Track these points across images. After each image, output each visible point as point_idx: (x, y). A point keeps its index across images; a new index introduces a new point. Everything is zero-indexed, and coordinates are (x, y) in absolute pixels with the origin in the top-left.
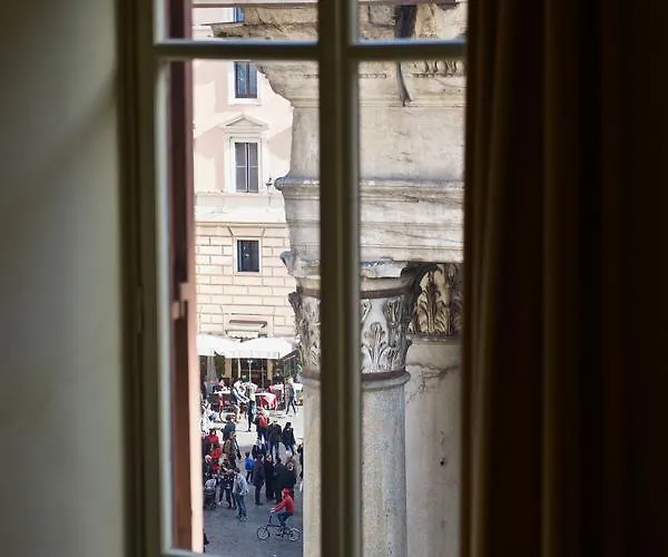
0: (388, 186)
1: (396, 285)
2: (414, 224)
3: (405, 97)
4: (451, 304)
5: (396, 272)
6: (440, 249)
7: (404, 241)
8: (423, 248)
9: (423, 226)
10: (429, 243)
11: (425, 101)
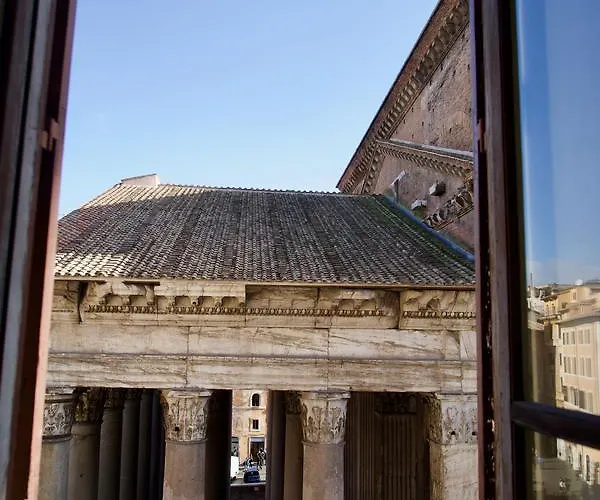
0: (70, 356)
1: (70, 397)
2: (80, 372)
3: (80, 321)
4: (89, 409)
5: (71, 392)
6: (90, 382)
7: (75, 378)
8: (83, 381)
9: (84, 372)
10: (86, 379)
11: (88, 322)
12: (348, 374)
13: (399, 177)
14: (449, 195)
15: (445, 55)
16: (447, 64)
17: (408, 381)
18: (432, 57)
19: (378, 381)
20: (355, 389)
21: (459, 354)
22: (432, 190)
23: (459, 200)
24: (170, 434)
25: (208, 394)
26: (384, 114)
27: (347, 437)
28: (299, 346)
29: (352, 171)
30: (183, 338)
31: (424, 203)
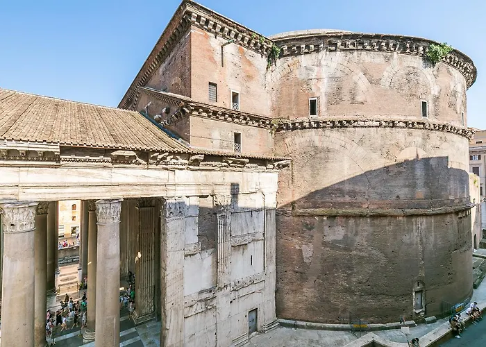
12: (122, 190)
13: (149, 105)
14: (171, 114)
15: (172, 50)
16: (172, 54)
17: (152, 192)
18: (165, 49)
19: (137, 193)
20: (125, 197)
21: (174, 180)
22: (164, 110)
23: (176, 116)
24: (7, 229)
25: (36, 204)
26: (142, 74)
27: (121, 219)
28: (94, 177)
29: (125, 100)
30: (16, 174)
31: (160, 116)
